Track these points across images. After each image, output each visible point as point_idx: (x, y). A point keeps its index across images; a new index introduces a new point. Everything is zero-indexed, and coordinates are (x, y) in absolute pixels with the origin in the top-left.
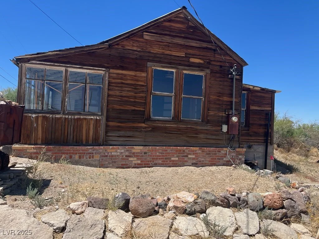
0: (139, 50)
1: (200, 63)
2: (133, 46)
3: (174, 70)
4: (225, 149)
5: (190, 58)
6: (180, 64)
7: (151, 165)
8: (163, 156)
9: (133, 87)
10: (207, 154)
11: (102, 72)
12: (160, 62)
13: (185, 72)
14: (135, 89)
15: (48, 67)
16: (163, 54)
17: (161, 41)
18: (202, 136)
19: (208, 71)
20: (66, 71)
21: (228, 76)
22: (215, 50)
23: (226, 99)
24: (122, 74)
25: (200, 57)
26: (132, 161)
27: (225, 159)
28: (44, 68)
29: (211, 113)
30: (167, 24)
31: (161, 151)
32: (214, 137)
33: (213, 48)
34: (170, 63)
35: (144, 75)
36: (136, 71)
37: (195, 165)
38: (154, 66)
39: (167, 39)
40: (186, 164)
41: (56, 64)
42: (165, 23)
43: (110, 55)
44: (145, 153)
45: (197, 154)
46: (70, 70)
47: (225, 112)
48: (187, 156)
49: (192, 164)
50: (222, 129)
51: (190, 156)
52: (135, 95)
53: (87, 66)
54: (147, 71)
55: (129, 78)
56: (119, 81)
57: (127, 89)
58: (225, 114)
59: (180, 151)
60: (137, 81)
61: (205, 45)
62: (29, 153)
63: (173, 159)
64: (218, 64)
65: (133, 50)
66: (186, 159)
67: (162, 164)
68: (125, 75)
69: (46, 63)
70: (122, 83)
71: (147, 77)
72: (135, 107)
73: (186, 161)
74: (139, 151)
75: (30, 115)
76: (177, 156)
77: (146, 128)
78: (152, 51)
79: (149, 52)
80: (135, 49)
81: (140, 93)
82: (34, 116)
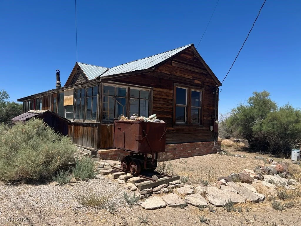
0: (169, 73)
1: (199, 84)
2: (166, 70)
3: (186, 89)
4: (213, 142)
5: (194, 80)
6: (190, 84)
7: (178, 157)
8: (184, 150)
9: (166, 101)
10: (205, 146)
11: (149, 90)
12: (180, 82)
13: (192, 90)
14: (167, 102)
15: (118, 85)
16: (181, 77)
17: (180, 67)
18: (201, 134)
19: (203, 89)
20: (129, 89)
21: (212, 93)
22: (206, 75)
23: (211, 108)
24: (160, 91)
25: (199, 79)
26: (168, 155)
27: (212, 149)
28: (115, 86)
29: (205, 118)
30: (183, 55)
31: (183, 147)
32: (206, 135)
33: (206, 73)
34: (184, 84)
35: (172, 92)
36: (168, 89)
37: (200, 154)
38: (177, 86)
39: (184, 66)
40: (195, 155)
41: (123, 84)
42: (182, 54)
43: (153, 77)
44: (175, 149)
45: (200, 146)
46: (131, 88)
47: (211, 117)
48: (196, 149)
49: (198, 154)
50: (210, 129)
51: (197, 149)
52: (168, 106)
53: (141, 85)
54: (173, 89)
55: (164, 94)
56: (158, 96)
57: (163, 102)
58: (211, 118)
59: (192, 145)
60: (168, 96)
61: (202, 71)
62: (110, 155)
63: (189, 151)
64: (208, 84)
65: (166, 73)
66: (195, 151)
67: (184, 156)
68: (162, 92)
69: (117, 83)
70: (160, 98)
71: (173, 94)
72: (167, 115)
73: (195, 152)
74: (172, 148)
75: (106, 124)
76: (191, 150)
77: (173, 130)
78: (176, 75)
79: (174, 75)
80: (167, 72)
81: (169, 105)
82: (109, 125)
